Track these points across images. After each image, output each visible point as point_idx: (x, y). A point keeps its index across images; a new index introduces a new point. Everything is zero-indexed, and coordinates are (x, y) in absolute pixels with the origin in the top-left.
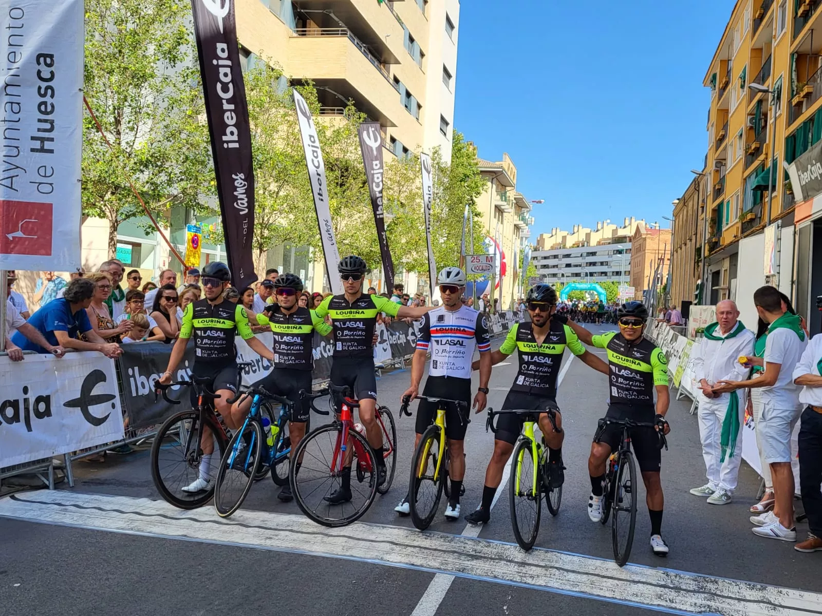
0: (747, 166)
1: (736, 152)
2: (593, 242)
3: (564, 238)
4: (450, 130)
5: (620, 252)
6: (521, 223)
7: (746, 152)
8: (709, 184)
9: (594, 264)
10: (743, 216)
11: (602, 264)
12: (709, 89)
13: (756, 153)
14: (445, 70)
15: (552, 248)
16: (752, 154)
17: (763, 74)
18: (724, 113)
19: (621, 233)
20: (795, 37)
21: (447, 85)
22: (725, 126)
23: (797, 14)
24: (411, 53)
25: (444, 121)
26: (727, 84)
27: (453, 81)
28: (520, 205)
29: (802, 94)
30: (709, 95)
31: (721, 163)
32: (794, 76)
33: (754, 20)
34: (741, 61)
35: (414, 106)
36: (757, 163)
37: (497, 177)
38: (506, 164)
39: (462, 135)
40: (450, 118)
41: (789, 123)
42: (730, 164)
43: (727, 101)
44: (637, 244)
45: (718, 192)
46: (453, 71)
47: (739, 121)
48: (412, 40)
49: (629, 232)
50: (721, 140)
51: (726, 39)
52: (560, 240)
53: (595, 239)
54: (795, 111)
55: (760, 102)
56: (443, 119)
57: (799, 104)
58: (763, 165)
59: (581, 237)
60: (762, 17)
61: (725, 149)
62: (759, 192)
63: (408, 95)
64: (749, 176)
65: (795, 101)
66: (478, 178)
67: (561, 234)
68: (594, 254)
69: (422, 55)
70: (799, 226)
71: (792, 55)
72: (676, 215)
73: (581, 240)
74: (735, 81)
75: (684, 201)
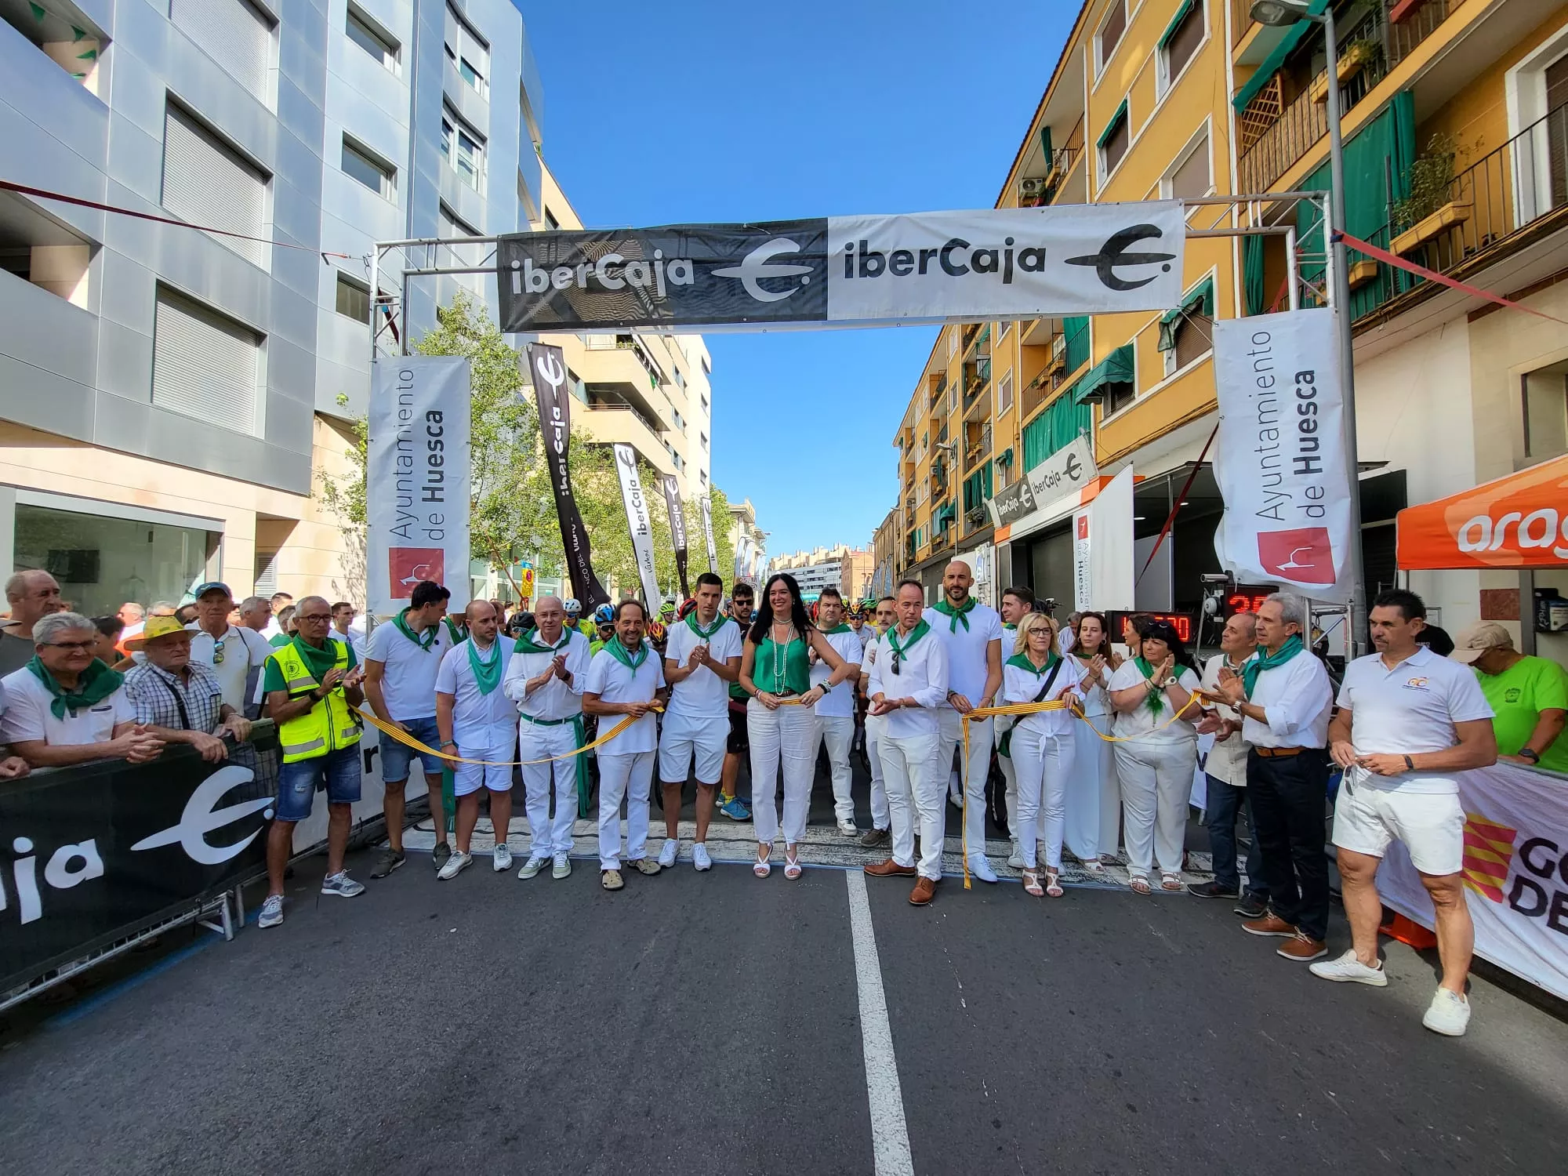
0: (933, 503)
1: (923, 493)
2: (812, 563)
3: (790, 561)
4: (707, 481)
5: (831, 570)
6: (760, 551)
7: (932, 493)
8: (902, 519)
9: (813, 579)
10: (933, 540)
11: (819, 579)
12: (898, 448)
13: (941, 493)
14: (703, 436)
15: (781, 569)
16: (937, 495)
17: (943, 436)
18: (911, 465)
19: (832, 555)
20: (965, 411)
21: (704, 447)
22: (913, 475)
23: (965, 394)
24: (676, 423)
25: (703, 474)
26: (912, 445)
27: (708, 444)
28: (759, 537)
29: (975, 451)
30: (898, 453)
31: (911, 502)
32: (966, 439)
33: (931, 399)
34: (923, 428)
35: (680, 463)
36: (941, 501)
37: (741, 515)
38: (747, 505)
39: (715, 485)
40: (707, 472)
41: (965, 472)
42: (919, 502)
43: (914, 456)
44: (845, 564)
45: (911, 523)
46: (708, 436)
47: (924, 472)
48: (677, 413)
49: (839, 554)
50: (911, 485)
51: (910, 412)
52: (786, 563)
53: (813, 560)
54: (969, 463)
55: (940, 457)
56: (702, 472)
57: (973, 458)
58: (946, 502)
59: (803, 559)
60: (937, 397)
61: (914, 491)
62: (944, 522)
63: (676, 455)
64: (935, 511)
65: (969, 456)
66: (729, 517)
67: (787, 558)
68: (812, 572)
69: (685, 425)
70: (1000, 546)
71: (964, 423)
72: (875, 541)
73: (802, 561)
74: (919, 443)
75: (881, 530)
